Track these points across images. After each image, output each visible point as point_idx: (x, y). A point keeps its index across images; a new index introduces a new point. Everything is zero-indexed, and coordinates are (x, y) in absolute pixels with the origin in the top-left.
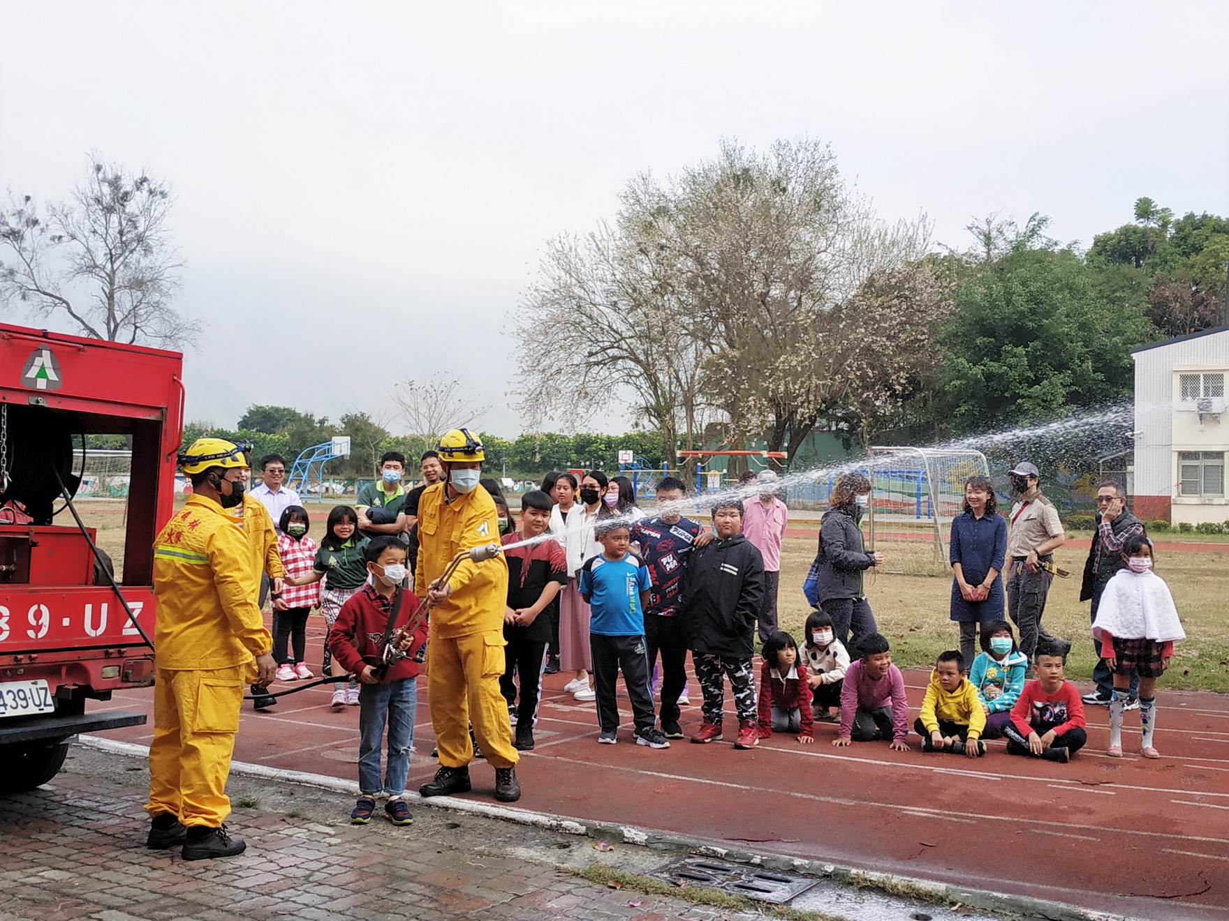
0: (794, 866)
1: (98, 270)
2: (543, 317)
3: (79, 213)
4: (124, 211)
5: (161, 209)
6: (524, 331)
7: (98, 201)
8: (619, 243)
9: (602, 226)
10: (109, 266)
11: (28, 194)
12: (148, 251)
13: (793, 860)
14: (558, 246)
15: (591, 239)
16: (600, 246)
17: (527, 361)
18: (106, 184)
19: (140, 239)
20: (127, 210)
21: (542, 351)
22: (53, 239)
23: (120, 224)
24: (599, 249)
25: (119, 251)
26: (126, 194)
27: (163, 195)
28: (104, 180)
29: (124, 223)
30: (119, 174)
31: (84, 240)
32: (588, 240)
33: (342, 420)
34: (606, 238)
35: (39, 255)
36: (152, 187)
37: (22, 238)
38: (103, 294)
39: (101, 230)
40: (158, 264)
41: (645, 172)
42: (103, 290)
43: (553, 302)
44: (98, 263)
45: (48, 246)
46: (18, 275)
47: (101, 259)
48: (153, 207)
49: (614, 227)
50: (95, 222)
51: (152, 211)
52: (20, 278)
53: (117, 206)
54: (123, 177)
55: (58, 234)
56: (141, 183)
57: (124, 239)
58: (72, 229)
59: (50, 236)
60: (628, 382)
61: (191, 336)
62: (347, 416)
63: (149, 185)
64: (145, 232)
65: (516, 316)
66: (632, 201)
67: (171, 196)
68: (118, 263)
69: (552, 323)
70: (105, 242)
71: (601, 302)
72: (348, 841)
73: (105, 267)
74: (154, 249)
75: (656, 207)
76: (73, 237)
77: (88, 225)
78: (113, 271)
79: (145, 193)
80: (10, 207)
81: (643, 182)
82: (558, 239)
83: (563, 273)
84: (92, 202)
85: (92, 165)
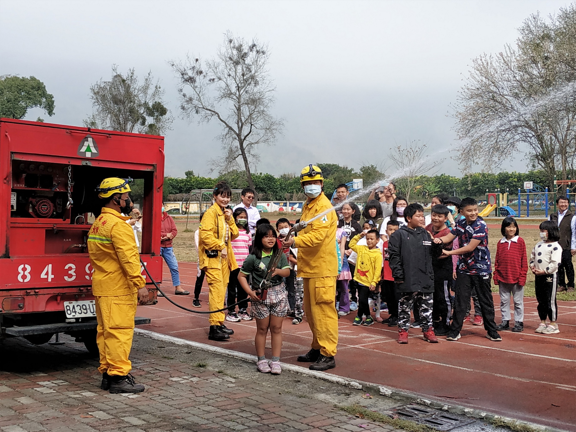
0: (464, 412)
1: (232, 95)
2: (471, 105)
3: (222, 67)
4: (244, 63)
5: (262, 60)
6: (460, 114)
7: (230, 59)
8: (518, 58)
9: (507, 48)
10: (238, 93)
11: (197, 58)
12: (256, 83)
13: (464, 409)
14: (480, 62)
15: (500, 57)
16: (506, 60)
17: (462, 131)
18: (235, 49)
19: (253, 77)
20: (246, 63)
21: (471, 125)
22: (210, 80)
23: (243, 70)
24: (505, 62)
25: (243, 85)
26: (246, 54)
27: (263, 53)
28: (234, 48)
29: (245, 69)
30: (241, 43)
31: (225, 80)
32: (498, 57)
33: (361, 169)
34: (509, 55)
35: (203, 90)
36: (258, 49)
37: (195, 81)
38: (235, 108)
39: (233, 74)
40: (262, 90)
41: (535, 14)
42: (235, 106)
43: (478, 95)
44: (233, 91)
45: (208, 84)
46: (194, 101)
47: (234, 89)
48: (258, 60)
49: (515, 48)
50: (230, 70)
51: (258, 62)
52: (195, 102)
53: (241, 61)
54: (243, 45)
55: (212, 78)
56: (252, 47)
57: (245, 77)
58: (219, 75)
59: (208, 79)
60: (525, 141)
61: (279, 128)
62: (364, 167)
63: (256, 48)
64: (255, 73)
65: (456, 106)
66: (527, 32)
67: (268, 53)
68: (242, 91)
69: (477, 108)
70: (235, 80)
71: (507, 94)
72: (238, 386)
73: (236, 93)
74: (260, 82)
75: (542, 34)
76: (220, 79)
77: (226, 72)
78: (240, 95)
79: (255, 53)
80: (188, 65)
81: (534, 20)
82: (480, 58)
83: (484, 79)
84: (228, 59)
85: (227, 39)
